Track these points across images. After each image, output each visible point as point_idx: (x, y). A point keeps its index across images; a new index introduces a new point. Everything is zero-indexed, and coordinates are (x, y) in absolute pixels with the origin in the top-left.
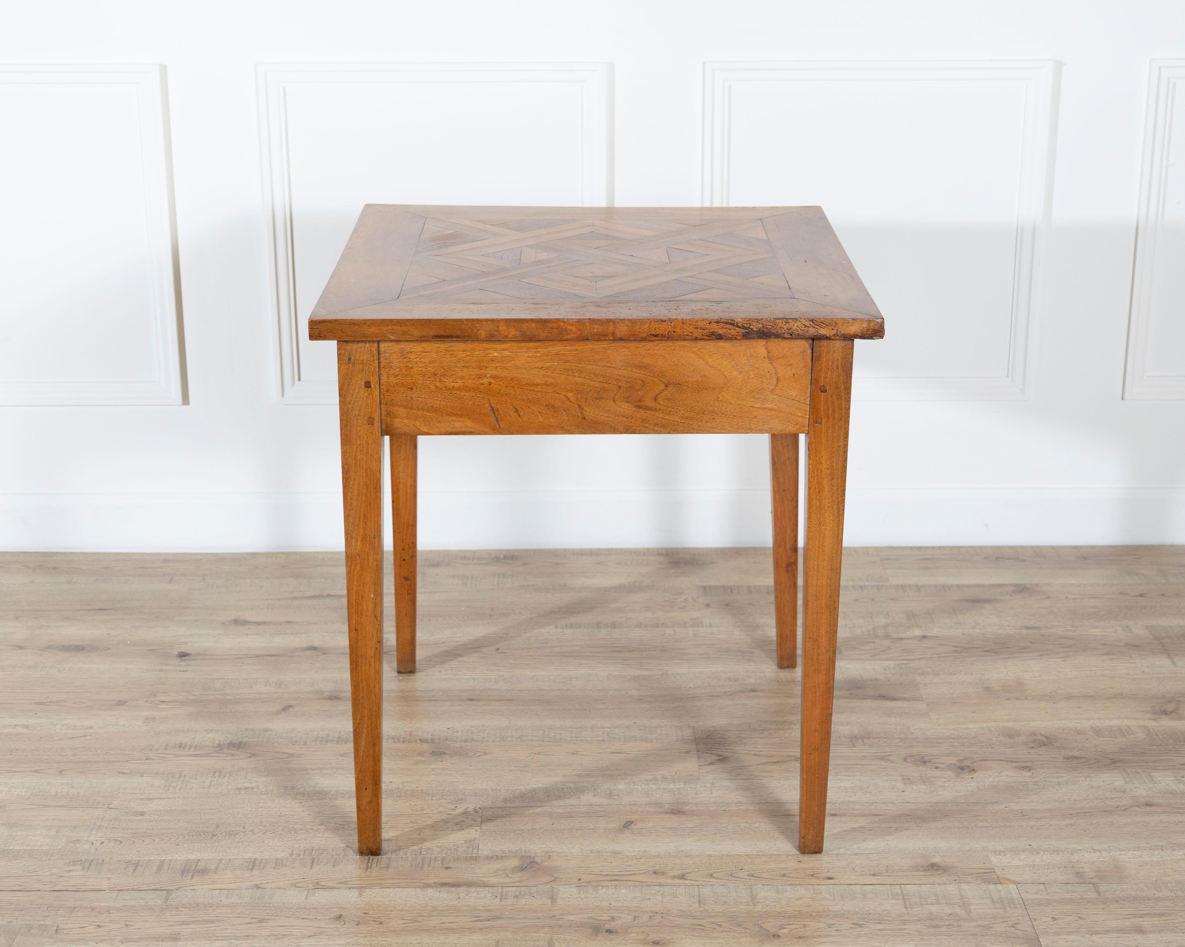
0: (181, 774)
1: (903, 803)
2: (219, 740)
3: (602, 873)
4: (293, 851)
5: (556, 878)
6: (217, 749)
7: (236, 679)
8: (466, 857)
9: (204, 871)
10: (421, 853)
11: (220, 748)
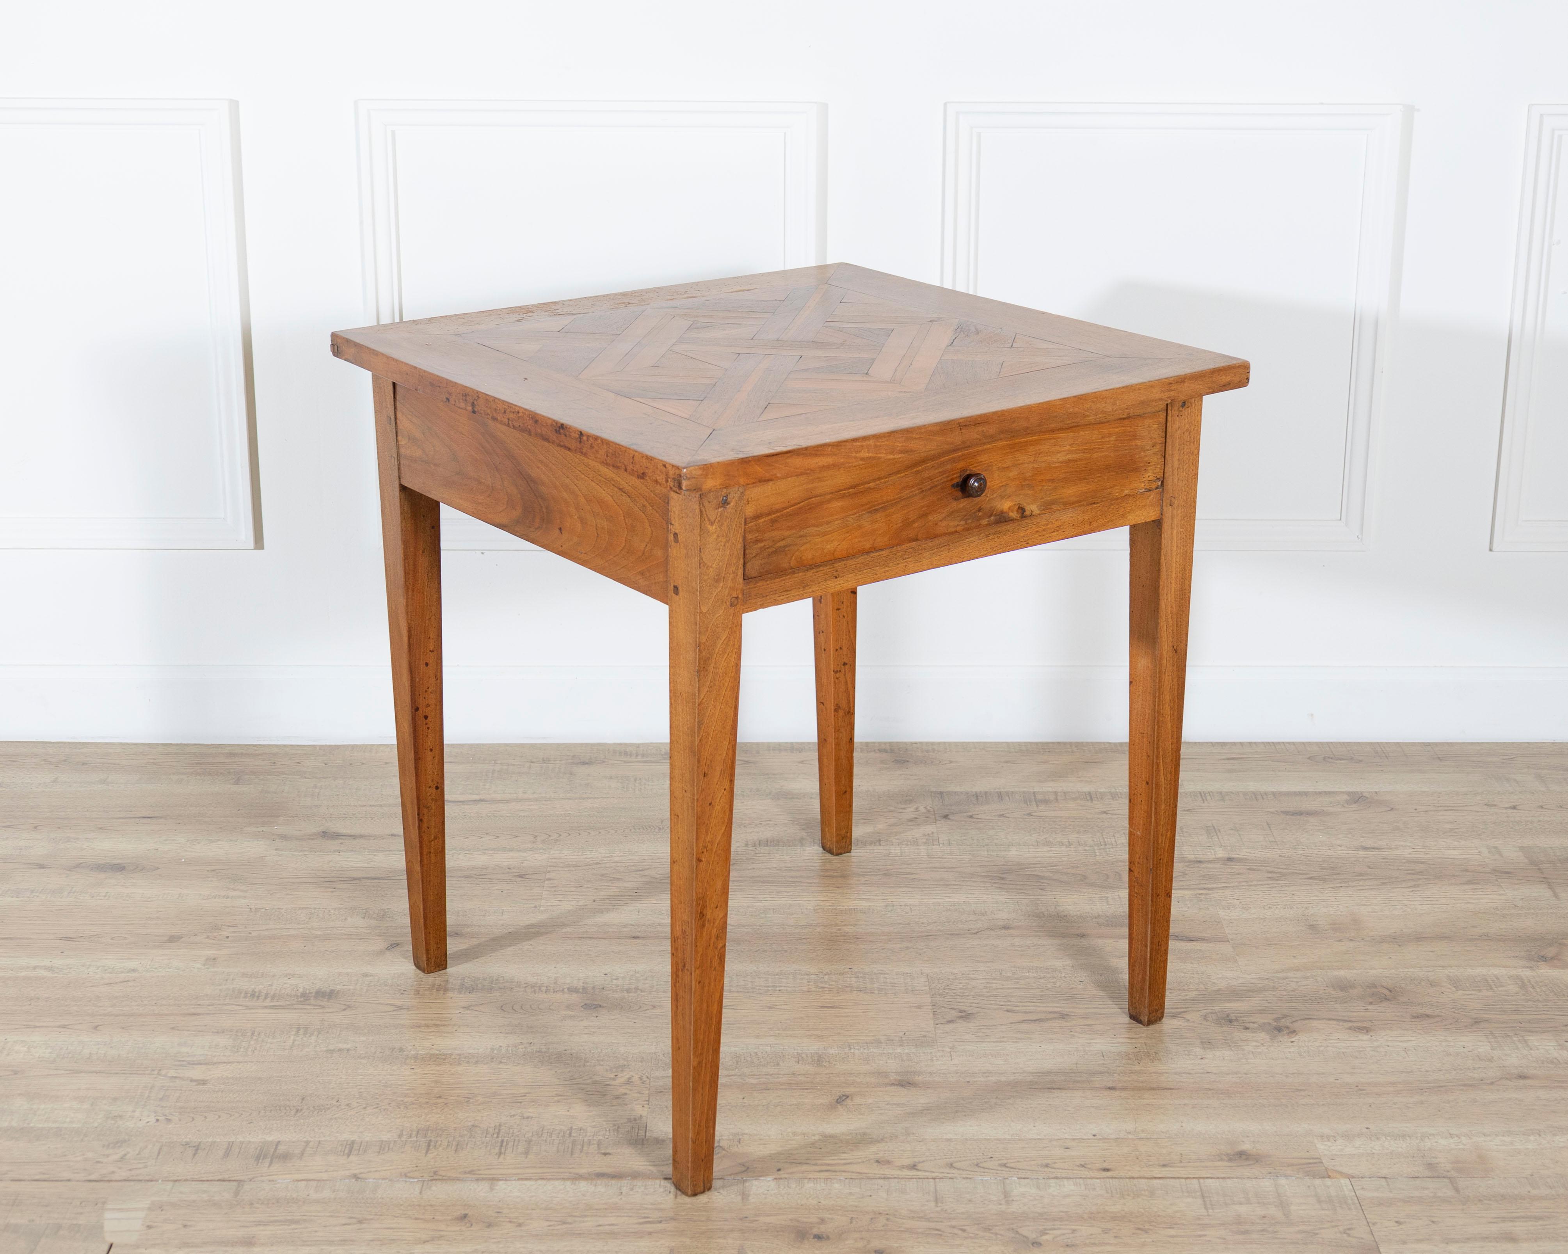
0: (254, 1031)
1: (1202, 1073)
2: (304, 988)
4: (402, 1131)
5: (748, 1168)
6: (302, 999)
7: (326, 909)
9: (286, 1157)
10: (570, 1134)
11: (305, 997)
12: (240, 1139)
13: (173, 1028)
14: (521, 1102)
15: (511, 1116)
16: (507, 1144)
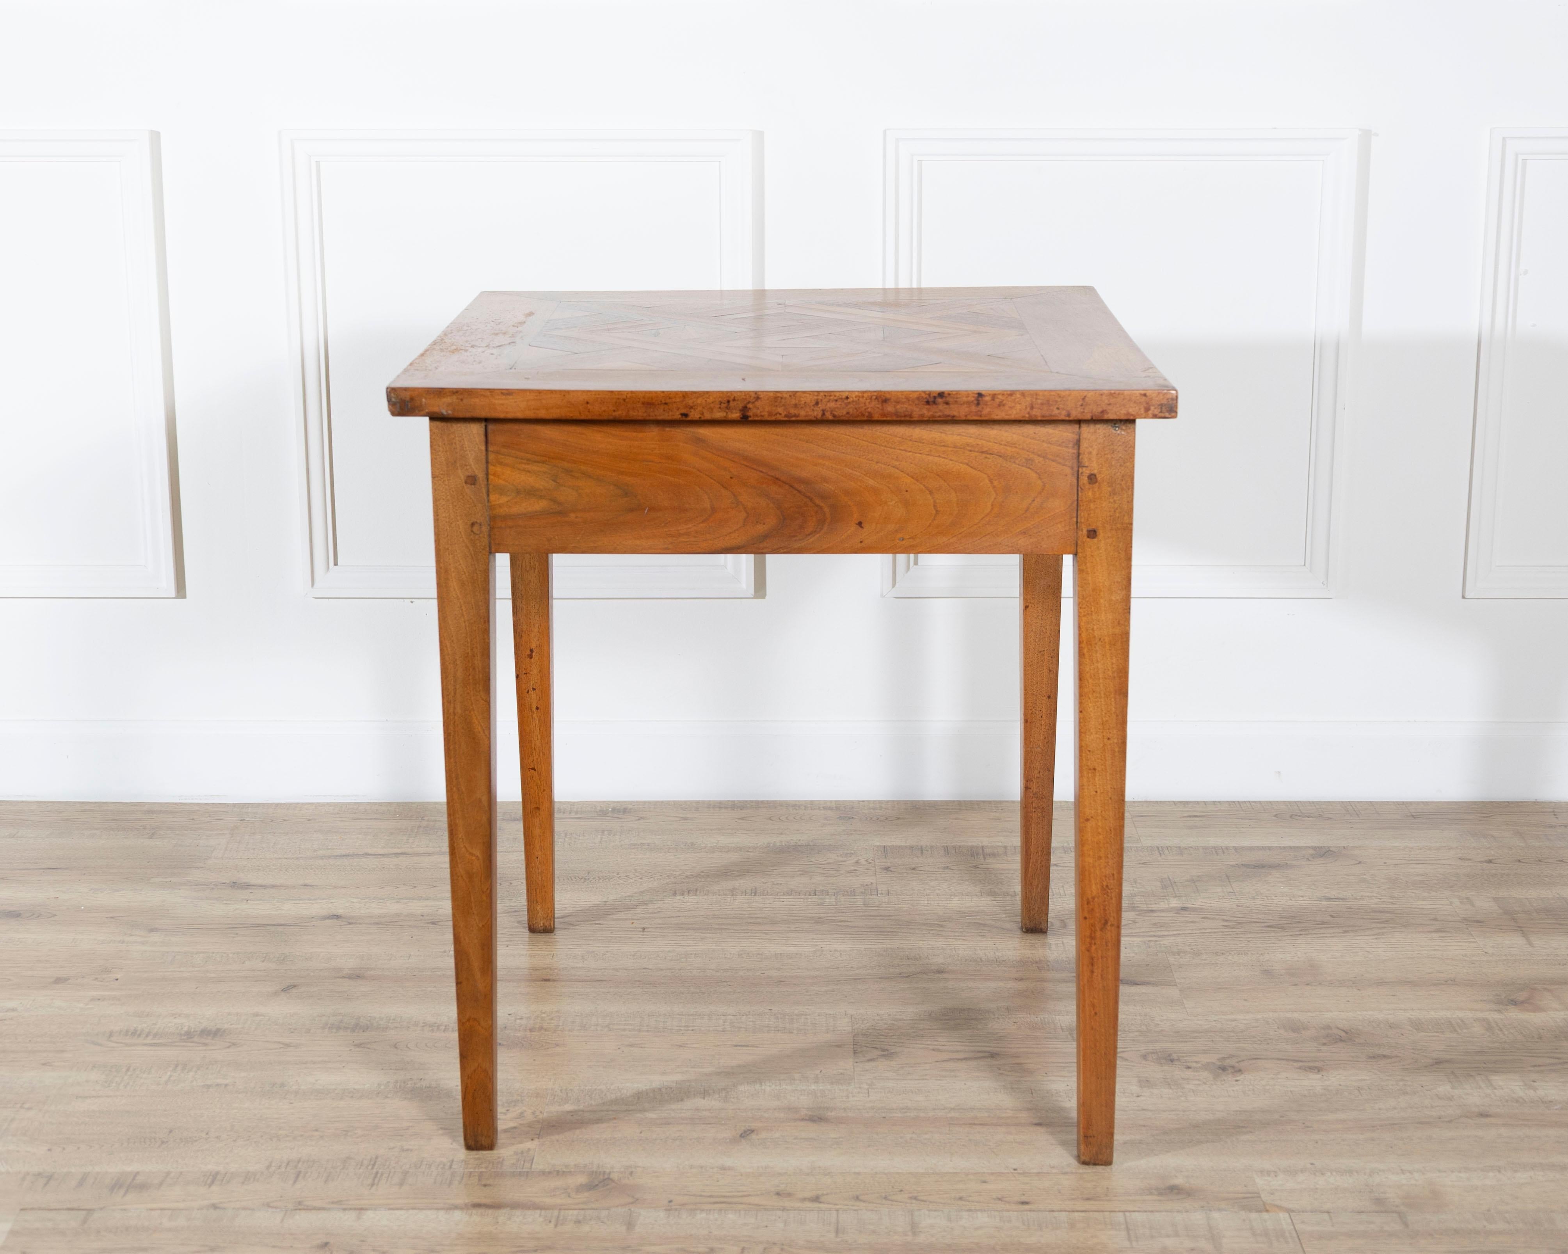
0: (130, 1067)
1: (1138, 1110)
2: (189, 1026)
3: (703, 1194)
4: (271, 1163)
5: (637, 1200)
6: (185, 1037)
7: (225, 953)
8: (514, 1172)
9: (143, 1187)
10: (451, 1167)
11: (189, 1036)
12: (97, 1169)
13: (44, 1064)
14: (402, 1136)
15: (390, 1149)
16: (382, 1175)
